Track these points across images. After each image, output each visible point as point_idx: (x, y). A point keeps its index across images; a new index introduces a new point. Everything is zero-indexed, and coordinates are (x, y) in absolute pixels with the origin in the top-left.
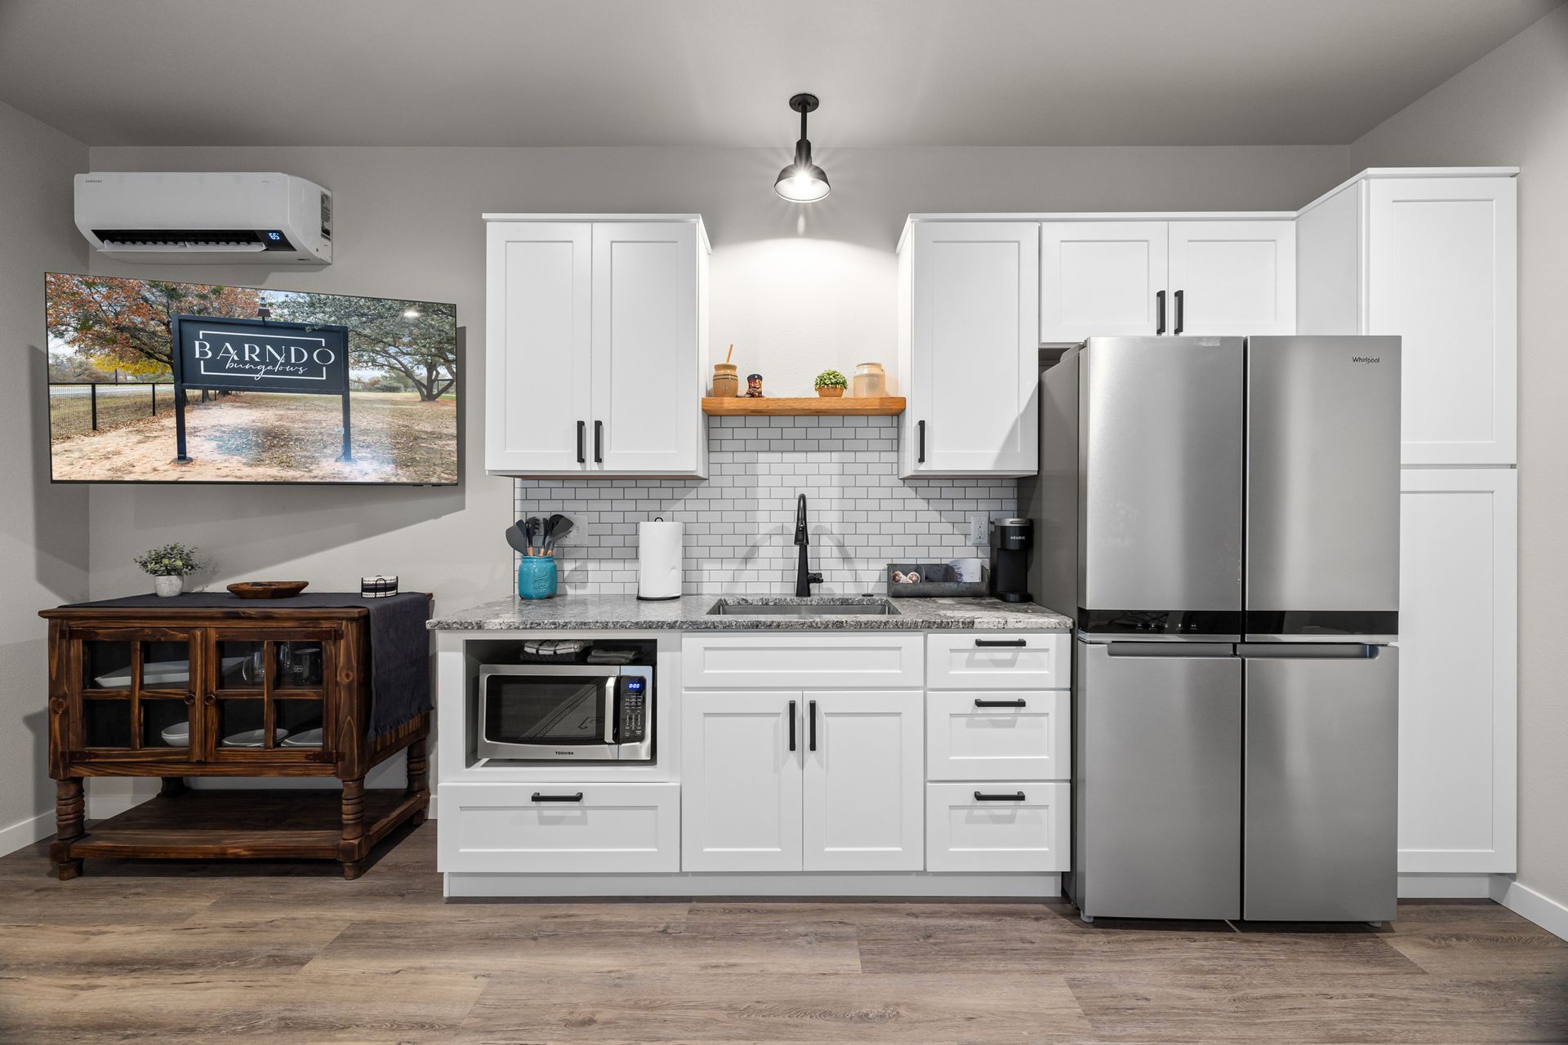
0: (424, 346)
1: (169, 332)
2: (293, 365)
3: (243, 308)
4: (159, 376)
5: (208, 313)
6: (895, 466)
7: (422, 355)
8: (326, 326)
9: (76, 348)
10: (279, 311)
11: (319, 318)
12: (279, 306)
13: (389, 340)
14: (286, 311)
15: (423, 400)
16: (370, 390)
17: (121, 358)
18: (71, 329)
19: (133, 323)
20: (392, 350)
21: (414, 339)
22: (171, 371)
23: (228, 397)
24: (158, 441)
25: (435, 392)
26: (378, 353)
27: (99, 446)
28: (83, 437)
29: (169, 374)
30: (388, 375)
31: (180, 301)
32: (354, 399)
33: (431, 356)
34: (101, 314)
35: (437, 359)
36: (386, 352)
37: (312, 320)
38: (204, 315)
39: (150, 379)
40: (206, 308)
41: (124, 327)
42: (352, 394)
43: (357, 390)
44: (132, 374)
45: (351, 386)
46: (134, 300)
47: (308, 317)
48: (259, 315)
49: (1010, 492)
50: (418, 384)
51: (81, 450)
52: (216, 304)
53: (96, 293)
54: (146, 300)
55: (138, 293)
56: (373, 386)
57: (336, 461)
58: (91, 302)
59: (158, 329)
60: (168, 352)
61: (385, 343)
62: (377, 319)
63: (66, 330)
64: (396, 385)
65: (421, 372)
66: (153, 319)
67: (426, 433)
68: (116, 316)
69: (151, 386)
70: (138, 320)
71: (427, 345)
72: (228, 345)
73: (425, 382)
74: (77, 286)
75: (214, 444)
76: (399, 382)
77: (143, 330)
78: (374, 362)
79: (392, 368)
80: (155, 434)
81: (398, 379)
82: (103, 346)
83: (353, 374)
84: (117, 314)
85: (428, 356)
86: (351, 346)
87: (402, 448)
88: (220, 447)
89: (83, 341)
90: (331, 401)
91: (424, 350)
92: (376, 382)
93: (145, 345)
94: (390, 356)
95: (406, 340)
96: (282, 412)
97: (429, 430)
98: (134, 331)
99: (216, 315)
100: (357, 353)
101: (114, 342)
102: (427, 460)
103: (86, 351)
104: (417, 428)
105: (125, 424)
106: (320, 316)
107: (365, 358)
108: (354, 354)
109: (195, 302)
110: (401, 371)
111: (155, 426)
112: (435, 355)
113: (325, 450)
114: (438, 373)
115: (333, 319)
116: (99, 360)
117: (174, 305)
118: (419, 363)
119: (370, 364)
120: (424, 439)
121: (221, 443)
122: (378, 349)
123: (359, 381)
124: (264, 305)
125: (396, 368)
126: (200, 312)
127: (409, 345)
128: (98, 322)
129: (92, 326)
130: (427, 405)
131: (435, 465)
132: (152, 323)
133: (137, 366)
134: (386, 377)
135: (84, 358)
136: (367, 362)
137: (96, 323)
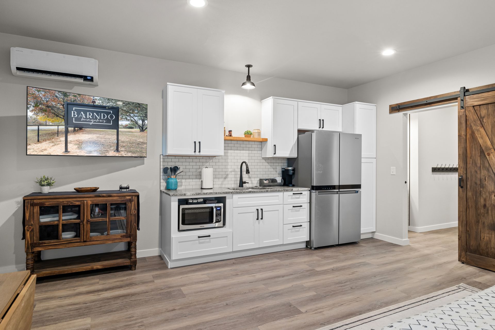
0: (141, 114)
1: (64, 108)
2: (102, 120)
3: (87, 100)
4: (60, 123)
5: (76, 102)
6: (261, 154)
7: (141, 117)
8: (113, 107)
9: (33, 113)
10: (98, 101)
11: (110, 104)
12: (98, 100)
13: (131, 112)
14: (100, 101)
15: (140, 131)
16: (125, 128)
17: (48, 117)
18: (32, 106)
19: (52, 105)
20: (132, 115)
21: (138, 111)
22: (64, 121)
23: (82, 130)
24: (59, 145)
25: (144, 129)
26: (128, 116)
27: (39, 147)
28: (34, 144)
29: (63, 123)
30: (130, 123)
31: (68, 97)
32: (120, 131)
33: (143, 117)
34: (42, 101)
35: (145, 118)
36: (130, 116)
37: (108, 104)
38: (75, 102)
39: (57, 124)
40: (76, 100)
41: (49, 106)
42: (120, 130)
43: (121, 128)
44: (51, 122)
45: (120, 127)
46: (53, 97)
47: (107, 104)
48: (92, 103)
49: (286, 161)
50: (139, 126)
51: (33, 149)
52: (79, 99)
53: (40, 94)
54: (57, 97)
55: (54, 94)
56: (126, 127)
57: (114, 152)
58: (39, 97)
59: (60, 107)
60: (63, 115)
61: (130, 113)
62: (128, 104)
63: (30, 107)
64: (133, 126)
65: (140, 122)
66: (59, 103)
67: (141, 142)
68: (47, 102)
69: (57, 126)
70: (54, 103)
71: (142, 114)
72: (82, 112)
73: (141, 126)
74: (34, 91)
75: (77, 146)
76: (134, 125)
77: (55, 107)
78: (126, 119)
79: (132, 121)
80: (58, 143)
81: (133, 125)
82: (42, 112)
83: (120, 123)
84: (47, 101)
85: (142, 117)
86: (120, 113)
87: (134, 147)
88: (78, 147)
89: (36, 111)
90: (113, 131)
91: (141, 115)
92: (127, 125)
93: (56, 112)
94: (131, 117)
95: (136, 112)
96: (98, 135)
97: (142, 141)
98: (52, 107)
99: (79, 102)
100: (122, 116)
101: (46, 111)
102: (141, 151)
103: (36, 114)
104: (138, 141)
105: (48, 140)
106: (111, 103)
107: (124, 117)
108: (120, 116)
109: (72, 98)
110: (134, 122)
111: (58, 140)
112: (145, 117)
113: (111, 148)
114: (145, 123)
115: (115, 104)
116: (41, 117)
117: (66, 99)
118: (140, 119)
119: (125, 119)
120: (140, 144)
121: (79, 146)
122: (128, 115)
123: (122, 125)
124: (94, 99)
125: (133, 121)
126: (74, 101)
127: (137, 113)
128: (41, 104)
129: (39, 105)
130: (142, 133)
131: (143, 153)
132: (58, 105)
133: (53, 120)
134: (130, 124)
135: (36, 117)
136: (124, 119)
137: (40, 104)
